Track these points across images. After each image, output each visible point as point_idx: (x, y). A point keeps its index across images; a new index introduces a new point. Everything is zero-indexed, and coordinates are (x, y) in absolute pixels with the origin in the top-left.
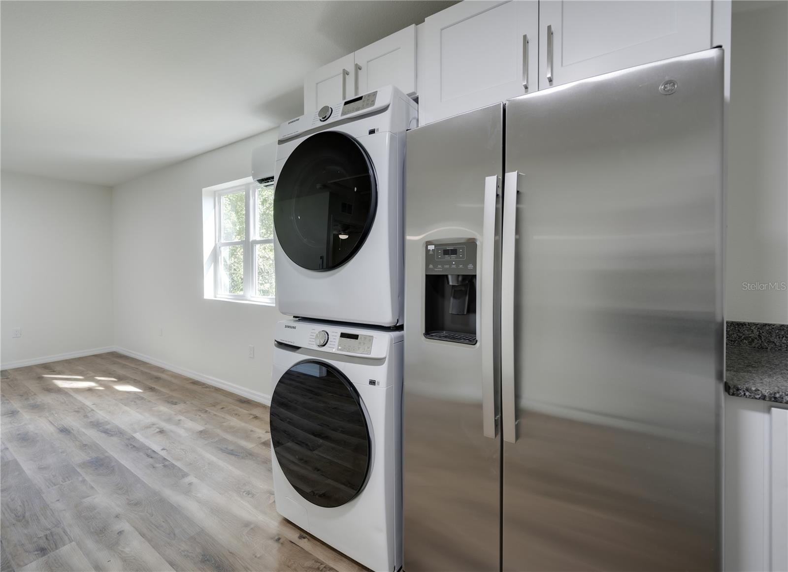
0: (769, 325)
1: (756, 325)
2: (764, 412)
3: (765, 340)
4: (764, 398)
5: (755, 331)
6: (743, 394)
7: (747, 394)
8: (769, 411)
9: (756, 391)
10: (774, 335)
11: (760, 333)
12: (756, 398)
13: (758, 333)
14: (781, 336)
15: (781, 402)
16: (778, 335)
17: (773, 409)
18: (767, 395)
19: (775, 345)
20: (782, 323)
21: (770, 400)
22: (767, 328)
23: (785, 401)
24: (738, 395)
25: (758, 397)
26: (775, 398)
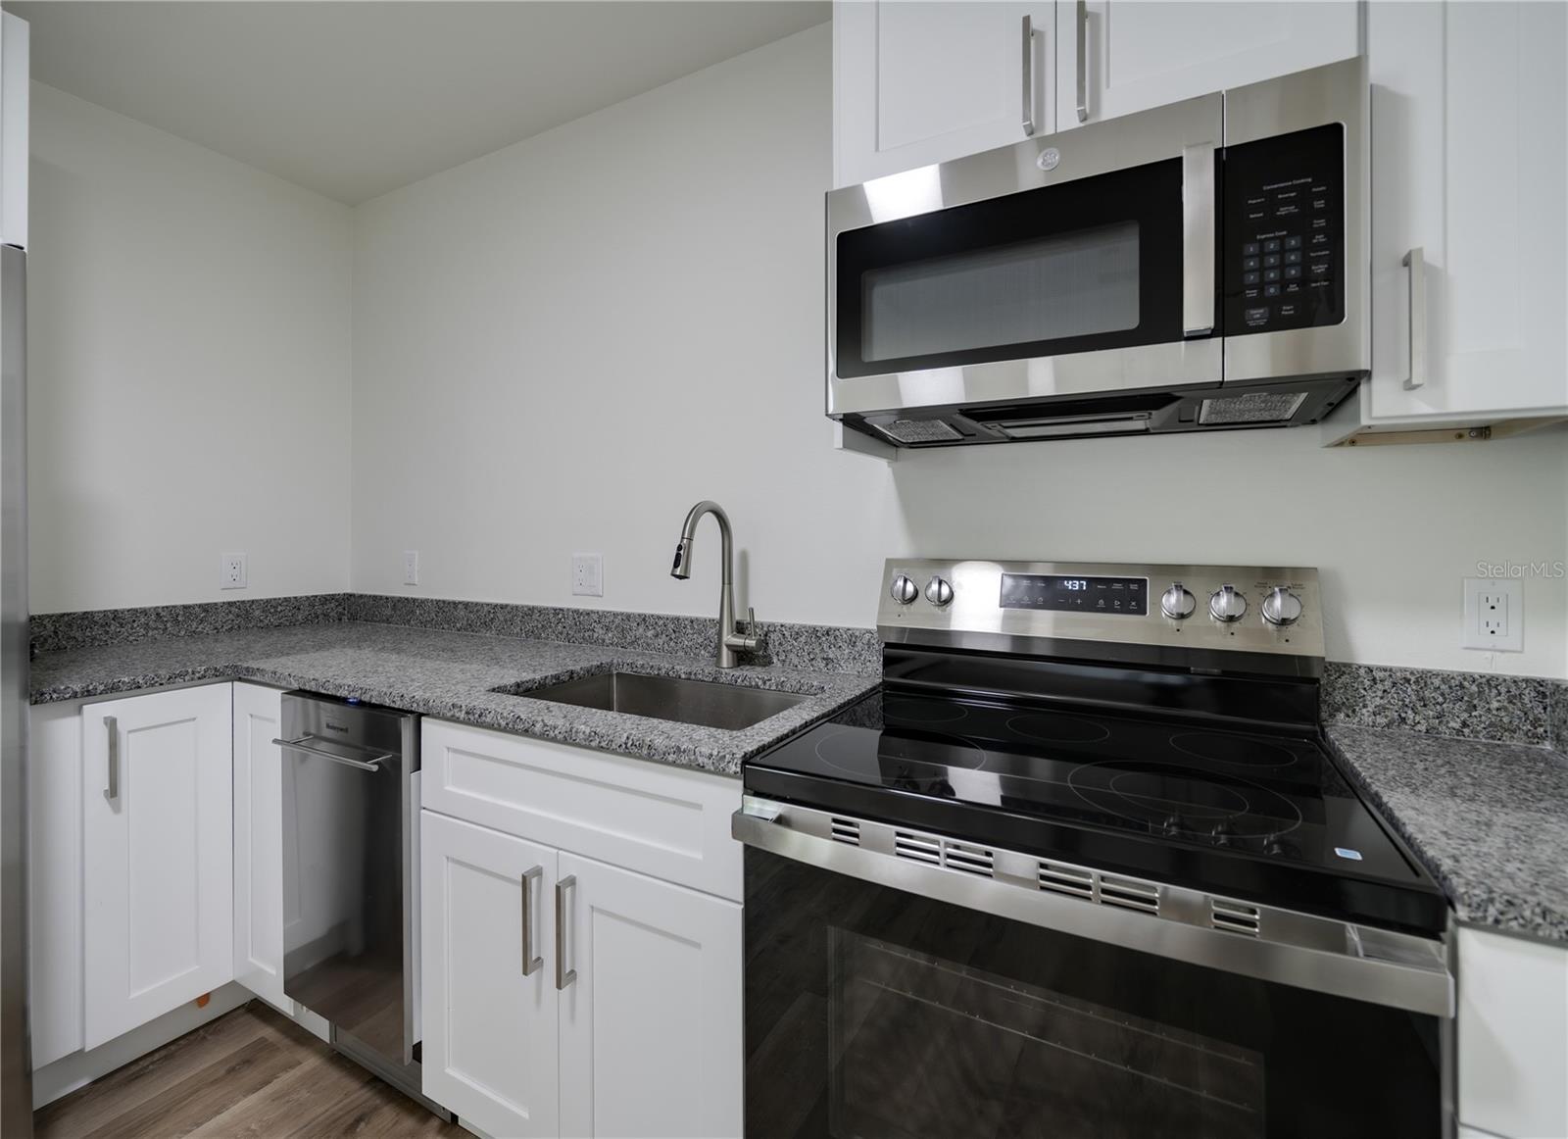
0: (68, 614)
1: (48, 616)
2: (74, 715)
3: (63, 637)
4: (75, 695)
5: (49, 626)
6: (48, 698)
7: (55, 696)
8: (80, 711)
9: (65, 689)
10: (75, 628)
11: (56, 628)
12: (66, 699)
13: (53, 628)
14: (84, 627)
15: (95, 695)
16: (80, 627)
17: (84, 707)
18: (78, 690)
19: (77, 641)
20: (85, 610)
21: (83, 696)
22: (66, 619)
23: (99, 691)
24: (42, 702)
25: (68, 696)
26: (88, 691)
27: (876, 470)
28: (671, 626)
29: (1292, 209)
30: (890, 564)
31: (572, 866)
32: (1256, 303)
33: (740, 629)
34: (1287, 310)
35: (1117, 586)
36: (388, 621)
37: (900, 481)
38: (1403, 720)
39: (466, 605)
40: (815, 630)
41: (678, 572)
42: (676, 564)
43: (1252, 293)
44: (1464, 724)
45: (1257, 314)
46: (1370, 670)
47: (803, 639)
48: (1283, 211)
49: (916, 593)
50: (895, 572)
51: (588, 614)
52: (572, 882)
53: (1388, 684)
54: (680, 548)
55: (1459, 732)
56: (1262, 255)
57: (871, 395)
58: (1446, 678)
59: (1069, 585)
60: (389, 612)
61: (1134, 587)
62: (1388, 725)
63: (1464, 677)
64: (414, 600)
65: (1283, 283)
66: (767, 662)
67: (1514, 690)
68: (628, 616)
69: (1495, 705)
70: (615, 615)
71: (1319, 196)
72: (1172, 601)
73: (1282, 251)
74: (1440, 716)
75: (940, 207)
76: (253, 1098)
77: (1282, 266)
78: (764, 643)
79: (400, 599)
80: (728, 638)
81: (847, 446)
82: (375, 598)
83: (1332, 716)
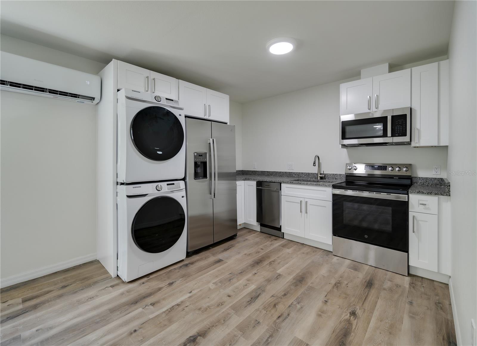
27: (345, 150)
28: (308, 174)
29: (401, 123)
30: (347, 164)
31: (306, 200)
32: (397, 133)
33: (321, 174)
34: (400, 134)
35: (383, 167)
36: (251, 175)
37: (348, 152)
38: (424, 184)
39: (267, 172)
40: (334, 174)
41: (314, 165)
42: (314, 164)
43: (396, 132)
44: (432, 184)
45: (397, 135)
46: (419, 177)
47: (331, 176)
48: (400, 123)
49: (351, 168)
50: (348, 165)
51: (292, 173)
52: (307, 201)
53: (422, 179)
54: (314, 162)
55: (431, 185)
56: (398, 128)
57: (347, 142)
58: (429, 178)
59: (375, 167)
60: (251, 173)
61: (385, 167)
62: (422, 185)
63: (432, 178)
64: (256, 171)
65: (400, 131)
66: (325, 179)
67: (438, 180)
68: (299, 173)
69: (436, 181)
70: (297, 173)
71: (404, 122)
72: (390, 169)
73: (400, 128)
74: (428, 183)
75: (354, 119)
76: (254, 234)
77: (400, 129)
78: (325, 177)
79: (253, 171)
80: (319, 175)
81: (342, 148)
82: (248, 171)
83: (414, 184)
